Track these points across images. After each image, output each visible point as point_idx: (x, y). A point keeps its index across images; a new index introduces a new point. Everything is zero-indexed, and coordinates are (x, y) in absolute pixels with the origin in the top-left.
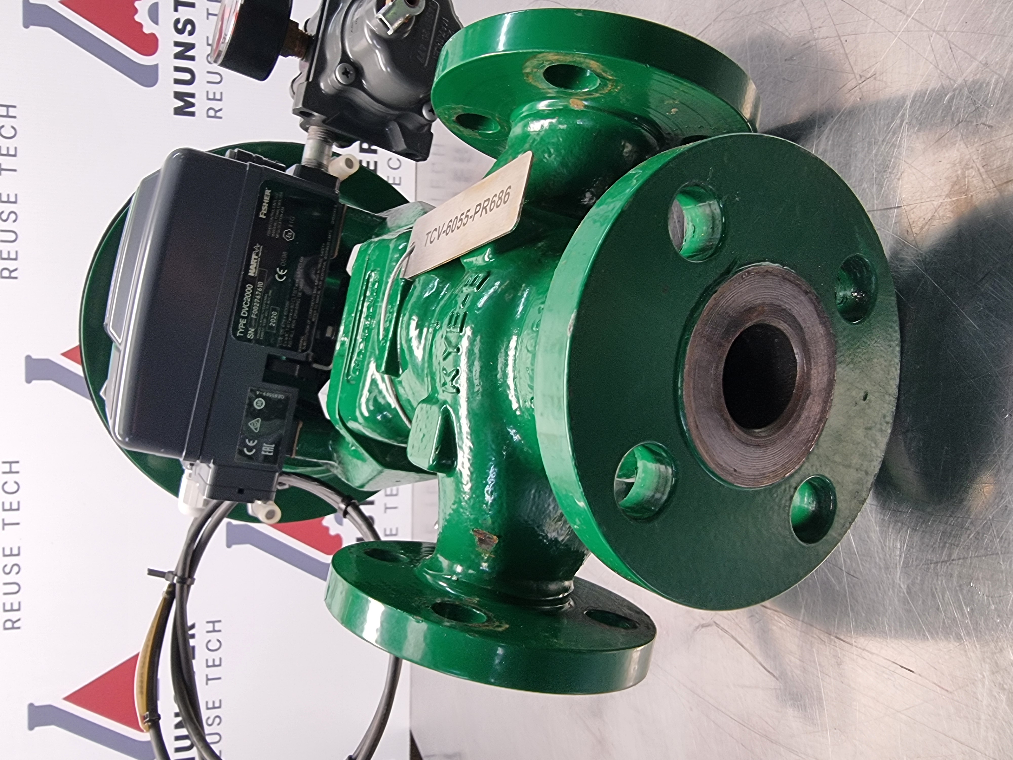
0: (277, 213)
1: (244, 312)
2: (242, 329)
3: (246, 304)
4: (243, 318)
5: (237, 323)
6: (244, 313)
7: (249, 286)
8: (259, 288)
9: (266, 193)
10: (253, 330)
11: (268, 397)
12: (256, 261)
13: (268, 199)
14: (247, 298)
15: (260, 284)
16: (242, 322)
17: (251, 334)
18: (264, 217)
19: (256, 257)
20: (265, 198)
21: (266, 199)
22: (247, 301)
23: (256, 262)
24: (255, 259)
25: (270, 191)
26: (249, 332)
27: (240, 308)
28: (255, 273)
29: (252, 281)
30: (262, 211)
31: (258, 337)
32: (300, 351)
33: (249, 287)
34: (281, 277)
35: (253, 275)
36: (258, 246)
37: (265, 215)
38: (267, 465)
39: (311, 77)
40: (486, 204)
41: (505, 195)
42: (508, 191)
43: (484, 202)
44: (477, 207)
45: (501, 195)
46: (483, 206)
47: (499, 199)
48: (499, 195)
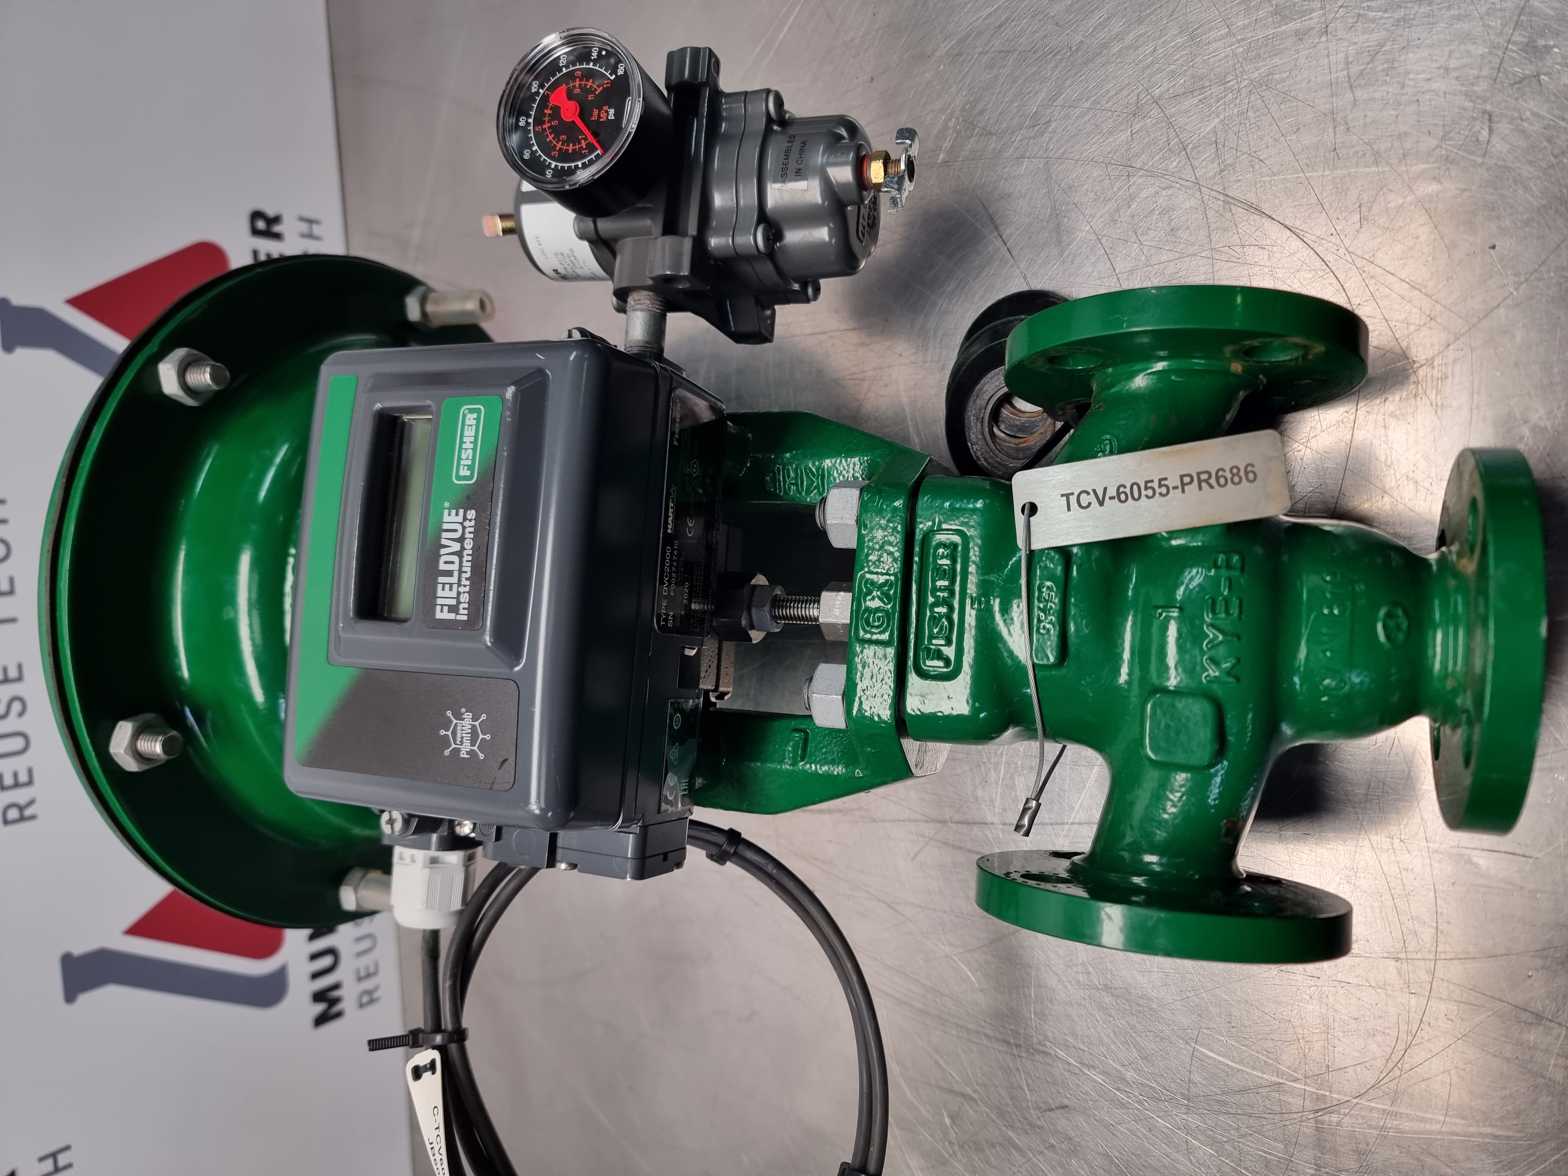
1: (665, 588)
2: (664, 614)
3: (666, 577)
4: (665, 597)
5: (659, 606)
6: (665, 591)
8: (675, 550)
10: (672, 614)
11: (683, 709)
12: (672, 510)
14: (667, 567)
15: (676, 544)
16: (664, 604)
17: (670, 622)
18: (677, 444)
19: (672, 505)
21: (678, 417)
22: (667, 572)
23: (673, 512)
24: (672, 508)
26: (669, 618)
27: (661, 583)
28: (672, 529)
30: (675, 436)
31: (675, 624)
33: (668, 551)
34: (690, 530)
35: (670, 532)
36: (674, 488)
37: (677, 440)
38: (684, 808)
39: (692, 229)
40: (1204, 477)
41: (1246, 473)
42: (1249, 468)
43: (1199, 474)
44: (1182, 477)
45: (1235, 471)
46: (1199, 478)
47: (1233, 475)
48: (1231, 470)
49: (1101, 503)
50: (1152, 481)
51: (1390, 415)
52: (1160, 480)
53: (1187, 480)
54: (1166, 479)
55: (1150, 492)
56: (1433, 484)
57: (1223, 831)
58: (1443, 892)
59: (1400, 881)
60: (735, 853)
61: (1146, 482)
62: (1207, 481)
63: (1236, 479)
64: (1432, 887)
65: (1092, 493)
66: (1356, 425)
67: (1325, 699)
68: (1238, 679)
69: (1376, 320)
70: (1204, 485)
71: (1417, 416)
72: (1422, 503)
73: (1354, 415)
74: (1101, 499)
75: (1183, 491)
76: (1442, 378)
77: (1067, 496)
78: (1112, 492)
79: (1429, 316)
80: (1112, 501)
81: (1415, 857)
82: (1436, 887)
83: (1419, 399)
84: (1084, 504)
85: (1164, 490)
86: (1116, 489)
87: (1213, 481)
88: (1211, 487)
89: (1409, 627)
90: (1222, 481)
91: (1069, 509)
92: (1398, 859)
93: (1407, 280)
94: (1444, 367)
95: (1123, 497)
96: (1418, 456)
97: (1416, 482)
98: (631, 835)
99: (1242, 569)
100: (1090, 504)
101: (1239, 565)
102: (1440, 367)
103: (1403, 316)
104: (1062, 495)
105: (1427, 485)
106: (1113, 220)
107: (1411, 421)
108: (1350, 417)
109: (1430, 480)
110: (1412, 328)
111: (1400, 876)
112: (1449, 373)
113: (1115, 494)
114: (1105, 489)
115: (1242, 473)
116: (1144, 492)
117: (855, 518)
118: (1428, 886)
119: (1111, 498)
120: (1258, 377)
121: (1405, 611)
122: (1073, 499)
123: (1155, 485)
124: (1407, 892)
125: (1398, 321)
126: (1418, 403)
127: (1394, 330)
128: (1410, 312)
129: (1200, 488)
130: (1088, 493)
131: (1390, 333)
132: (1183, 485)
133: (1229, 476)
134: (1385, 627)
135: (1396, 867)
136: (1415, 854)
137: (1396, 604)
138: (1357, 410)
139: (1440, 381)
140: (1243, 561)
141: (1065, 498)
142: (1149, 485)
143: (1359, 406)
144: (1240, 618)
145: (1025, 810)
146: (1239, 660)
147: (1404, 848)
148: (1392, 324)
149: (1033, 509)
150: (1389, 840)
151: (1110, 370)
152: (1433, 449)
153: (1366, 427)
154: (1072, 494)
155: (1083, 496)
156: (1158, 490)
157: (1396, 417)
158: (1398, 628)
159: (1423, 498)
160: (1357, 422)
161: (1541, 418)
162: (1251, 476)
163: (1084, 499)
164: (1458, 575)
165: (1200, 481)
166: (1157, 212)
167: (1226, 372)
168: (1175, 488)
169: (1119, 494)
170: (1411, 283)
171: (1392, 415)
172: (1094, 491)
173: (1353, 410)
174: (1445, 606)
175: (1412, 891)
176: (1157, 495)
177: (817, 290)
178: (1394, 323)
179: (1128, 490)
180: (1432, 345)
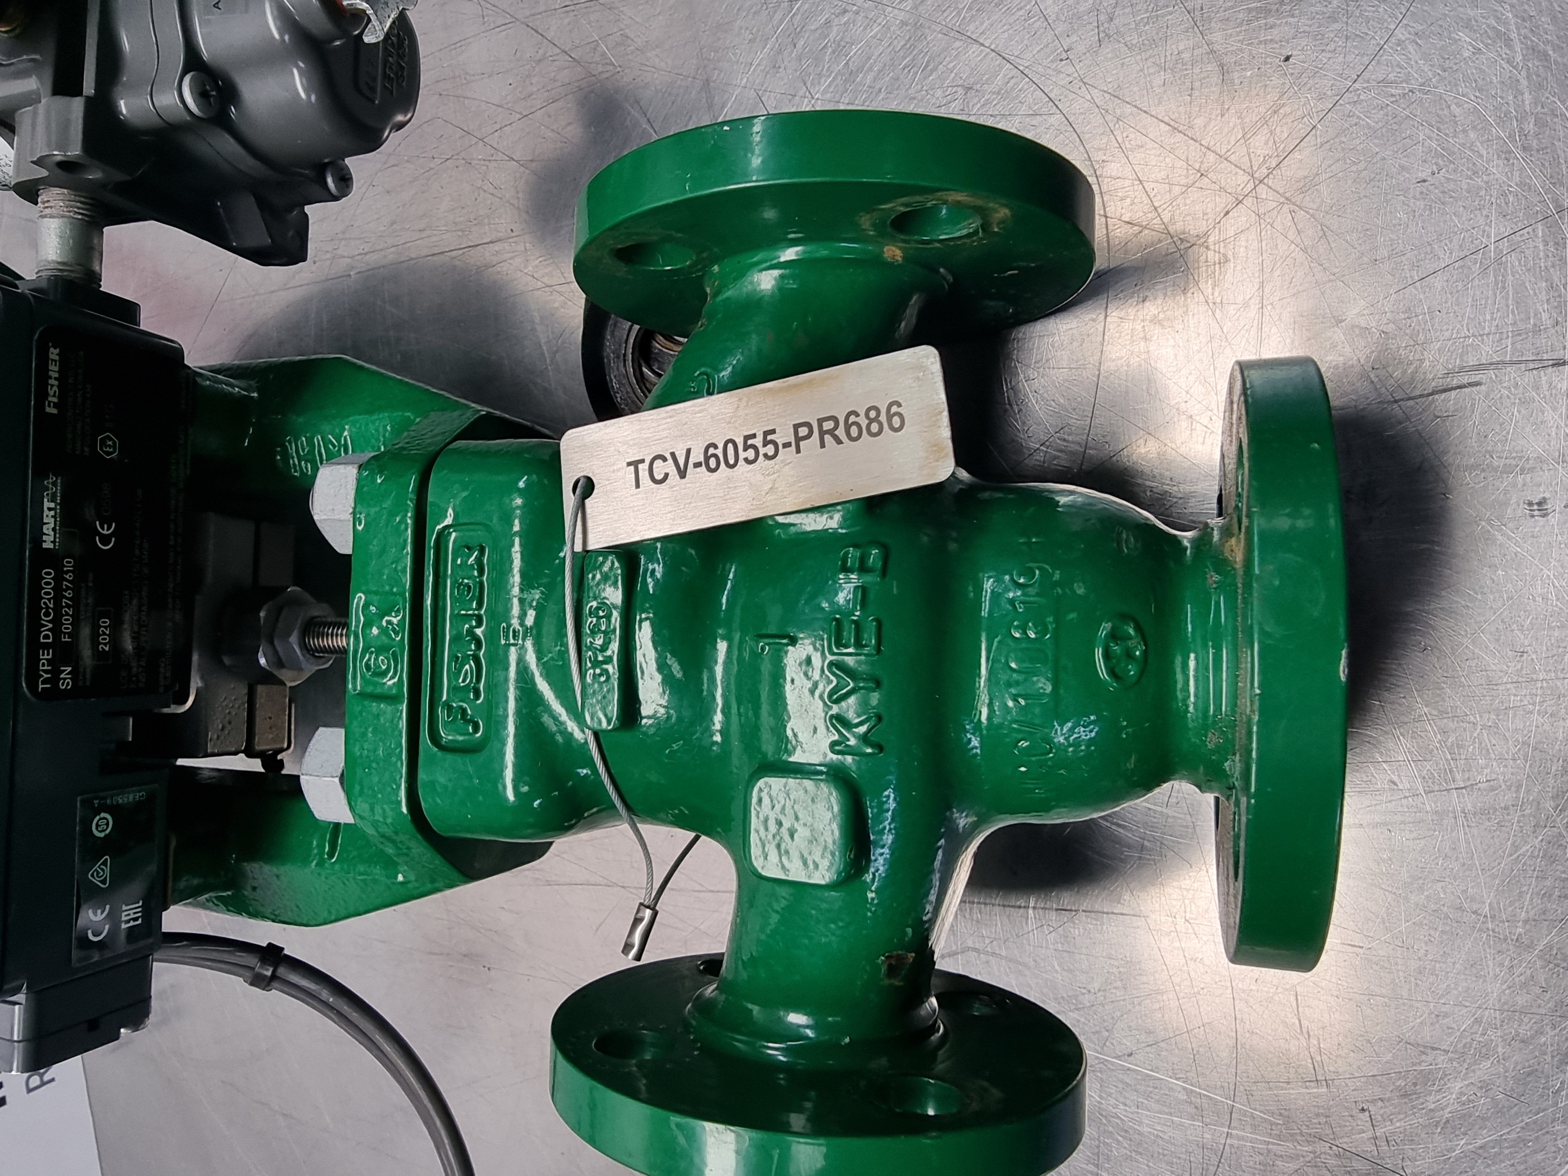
0: (80, 399)
1: (46, 635)
2: (46, 672)
3: (47, 614)
4: (46, 646)
5: (34, 661)
6: (46, 637)
7: (48, 574)
8: (67, 572)
9: (52, 356)
10: (69, 669)
11: (118, 805)
12: (52, 513)
13: (56, 369)
14: (47, 600)
15: (68, 564)
16: (45, 656)
17: (66, 681)
18: (55, 411)
19: (52, 505)
20: (51, 368)
21: (54, 370)
22: (48, 607)
23: (54, 517)
24: (50, 509)
25: (57, 351)
26: (62, 676)
27: (35, 626)
28: (54, 542)
29: (51, 559)
30: (50, 399)
31: (80, 683)
32: (162, 689)
33: (48, 576)
34: (105, 540)
35: (51, 546)
36: (53, 479)
37: (56, 405)
38: (134, 947)
39: (89, 87)
40: (828, 425)
41: (890, 417)
42: (894, 409)
43: (820, 421)
44: (796, 427)
45: (873, 414)
46: (820, 426)
47: (871, 421)
48: (867, 415)
49: (682, 474)
50: (754, 436)
51: (1151, 321)
52: (766, 433)
53: (803, 432)
54: (773, 432)
55: (751, 454)
56: (1214, 418)
57: (884, 969)
58: (1244, 991)
59: (1186, 975)
60: (274, 977)
61: (747, 438)
62: (831, 432)
63: (875, 427)
64: (1229, 984)
65: (670, 461)
66: (1106, 337)
67: (1023, 769)
68: (880, 748)
69: (1127, 183)
70: (827, 437)
71: (1188, 321)
72: (1200, 447)
73: (1103, 324)
74: (682, 466)
75: (798, 451)
76: (1220, 263)
77: (635, 464)
78: (697, 456)
79: (1199, 171)
80: (698, 469)
81: (1205, 943)
82: (1234, 984)
83: (1189, 295)
84: (658, 477)
85: (770, 450)
86: (703, 450)
87: (841, 432)
88: (839, 442)
89: (1145, 653)
90: (854, 431)
91: (638, 486)
92: (1183, 945)
93: (1166, 119)
94: (1222, 244)
95: (713, 463)
96: (1192, 378)
97: (1191, 417)
98: (17, 1007)
99: (884, 572)
100: (667, 475)
101: (879, 565)
102: (1217, 246)
103: (1163, 174)
104: (629, 464)
105: (1205, 420)
106: (774, 67)
107: (1180, 327)
108: (1098, 327)
109: (1210, 413)
110: (1177, 190)
111: (1185, 968)
112: (1230, 254)
113: (702, 459)
114: (689, 451)
115: (883, 418)
116: (742, 455)
117: (351, 510)
118: (1223, 984)
119: (697, 465)
120: (938, 272)
121: (1138, 628)
122: (643, 468)
123: (758, 442)
124: (1196, 990)
125: (1157, 181)
126: (1189, 300)
127: (1152, 195)
128: (1173, 167)
129: (823, 445)
130: (665, 459)
131: (1146, 200)
132: (798, 439)
133: (864, 422)
134: (1107, 656)
135: (1181, 957)
136: (1205, 938)
137: (1125, 617)
138: (1106, 316)
139: (1217, 266)
140: (886, 559)
141: (632, 468)
142: (750, 442)
143: (1109, 311)
144: (879, 651)
145: (637, 921)
146: (879, 718)
147: (1191, 931)
148: (1148, 186)
149: (587, 487)
150: (1170, 919)
151: (716, 268)
152: (1212, 367)
153: (1120, 341)
154: (643, 461)
155: (658, 463)
156: (762, 451)
157: (1160, 323)
158: (1129, 655)
159: (1201, 440)
160: (1107, 334)
161: (1361, 315)
162: (896, 422)
163: (660, 469)
164: (1222, 564)
165: (822, 433)
166: (830, 50)
167: (877, 261)
168: (787, 445)
169: (707, 459)
170: (1172, 123)
171: (1155, 320)
172: (673, 455)
173: (1102, 317)
174: (1202, 616)
175: (1203, 989)
176: (761, 457)
177: (345, 181)
178: (1152, 185)
179: (719, 452)
180: (1205, 214)
